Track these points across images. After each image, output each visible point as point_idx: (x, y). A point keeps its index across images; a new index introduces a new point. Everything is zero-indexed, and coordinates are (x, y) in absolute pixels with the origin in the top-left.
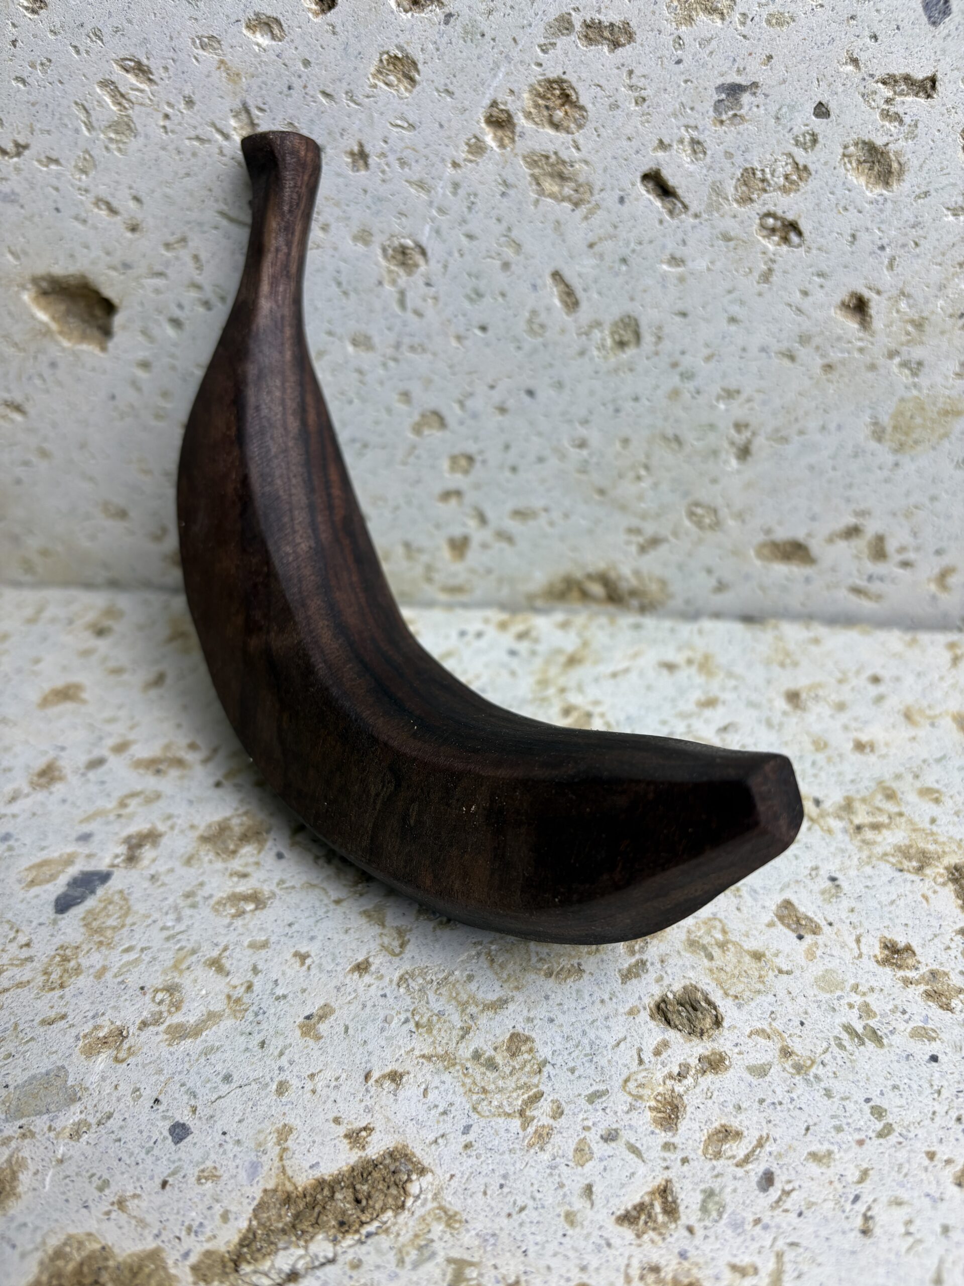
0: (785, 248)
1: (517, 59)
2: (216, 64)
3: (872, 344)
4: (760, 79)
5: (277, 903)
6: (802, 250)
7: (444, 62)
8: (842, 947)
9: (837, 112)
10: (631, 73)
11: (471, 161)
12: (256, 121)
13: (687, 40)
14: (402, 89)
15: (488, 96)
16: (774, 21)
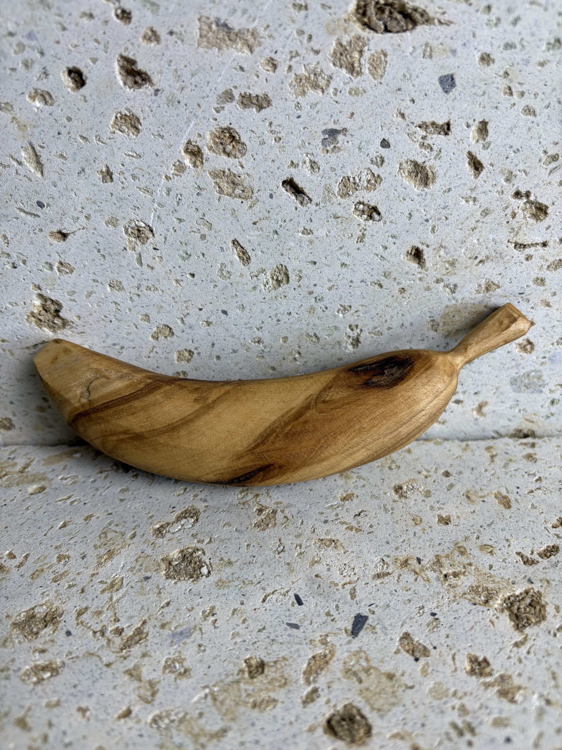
0: (371, 221)
1: (201, 116)
2: (10, 120)
3: (427, 275)
4: (347, 126)
5: (66, 670)
6: (381, 223)
7: (156, 118)
8: (444, 664)
9: (394, 144)
10: (271, 124)
11: (177, 175)
12: (38, 154)
13: (303, 104)
14: (131, 134)
15: (184, 137)
16: (353, 92)
